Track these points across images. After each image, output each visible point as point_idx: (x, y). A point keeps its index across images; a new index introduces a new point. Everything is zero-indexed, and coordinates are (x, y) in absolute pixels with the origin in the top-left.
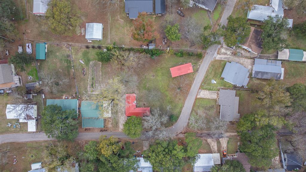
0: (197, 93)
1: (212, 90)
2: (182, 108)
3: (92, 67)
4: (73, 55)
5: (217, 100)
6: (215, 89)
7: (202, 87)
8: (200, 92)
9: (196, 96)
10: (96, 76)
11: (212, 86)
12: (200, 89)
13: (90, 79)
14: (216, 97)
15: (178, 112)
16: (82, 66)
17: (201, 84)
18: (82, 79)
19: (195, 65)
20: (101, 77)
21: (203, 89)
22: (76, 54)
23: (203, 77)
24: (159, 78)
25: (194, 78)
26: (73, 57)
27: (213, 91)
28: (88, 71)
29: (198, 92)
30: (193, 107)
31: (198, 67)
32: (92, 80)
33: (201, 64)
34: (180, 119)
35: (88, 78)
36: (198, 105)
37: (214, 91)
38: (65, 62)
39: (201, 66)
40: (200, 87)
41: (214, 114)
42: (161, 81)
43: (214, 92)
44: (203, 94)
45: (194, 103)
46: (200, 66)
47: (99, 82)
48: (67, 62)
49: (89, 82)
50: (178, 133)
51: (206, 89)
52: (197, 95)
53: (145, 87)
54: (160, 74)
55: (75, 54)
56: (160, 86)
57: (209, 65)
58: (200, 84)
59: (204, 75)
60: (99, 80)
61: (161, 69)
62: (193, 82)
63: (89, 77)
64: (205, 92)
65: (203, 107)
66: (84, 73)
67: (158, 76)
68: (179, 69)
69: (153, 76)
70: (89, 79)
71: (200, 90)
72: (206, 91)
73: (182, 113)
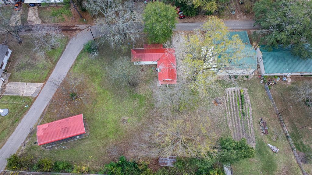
0: (41, 91)
1: (11, 97)
2: (75, 65)
3: (249, 137)
4: (295, 162)
5: (7, 81)
6: (5, 100)
7: (30, 101)
8: (36, 92)
9: (44, 85)
10: (238, 120)
11: (10, 105)
12: (35, 99)
13: (249, 114)
14: (8, 85)
15: (82, 59)
16: (270, 139)
17: (30, 106)
18: (265, 114)
19: (33, 145)
20: (228, 118)
21: (28, 98)
22: (289, 165)
23: (23, 120)
24: (112, 117)
25: (41, 117)
26: (294, 158)
27: (12, 95)
28: (256, 130)
29: (40, 93)
30: (54, 68)
31: (27, 141)
32: (245, 112)
33: (21, 147)
34: (80, 49)
35: (252, 115)
36: (44, 71)
37: (9, 96)
38: (307, 147)
39: (22, 142)
40: (33, 102)
41: (21, 57)
42: (109, 111)
43: (8, 93)
44: (31, 89)
45: (51, 73)
46: (24, 142)
47: (230, 108)
48: (304, 146)
49: (250, 109)
50: (87, 29)
51: (23, 98)
52: (42, 88)
53: (140, 100)
54: (109, 126)
55: (291, 164)
56: (110, 101)
57: (4, 146)
58: (32, 107)
59: (20, 125)
60: (231, 112)
61: (107, 136)
62: (45, 110)
63: (251, 119)
64: (26, 93)
65: (37, 68)
66: (262, 125)
67: (115, 121)
68: (66, 130)
69: (124, 120)
70: (251, 113)
71: (34, 97)
72: (24, 95)
73: (76, 57)
